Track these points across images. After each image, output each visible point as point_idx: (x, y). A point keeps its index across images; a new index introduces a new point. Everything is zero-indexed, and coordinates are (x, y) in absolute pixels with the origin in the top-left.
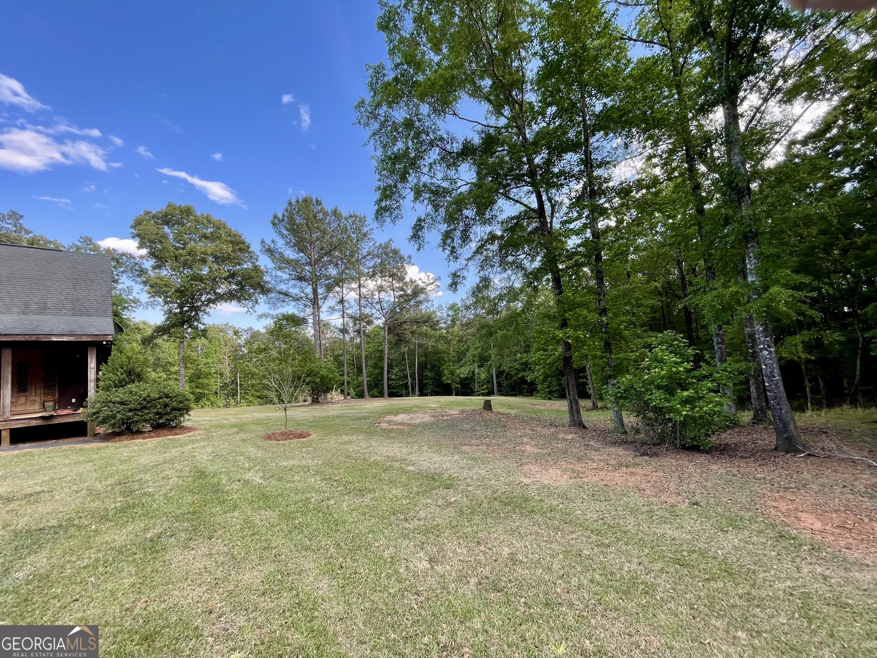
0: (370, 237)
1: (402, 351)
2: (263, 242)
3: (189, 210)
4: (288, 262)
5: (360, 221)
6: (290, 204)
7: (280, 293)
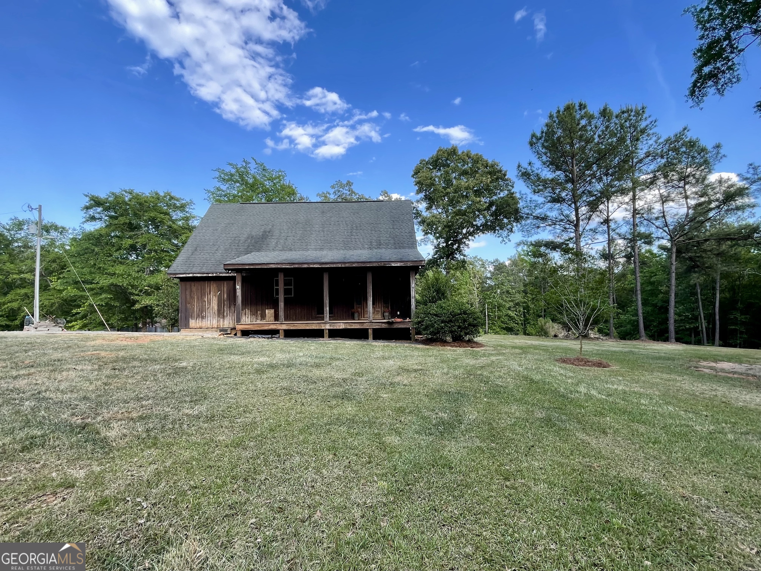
0: (651, 132)
1: (692, 282)
2: (519, 166)
3: (454, 150)
4: (545, 182)
5: (637, 114)
6: (551, 117)
7: (537, 218)
